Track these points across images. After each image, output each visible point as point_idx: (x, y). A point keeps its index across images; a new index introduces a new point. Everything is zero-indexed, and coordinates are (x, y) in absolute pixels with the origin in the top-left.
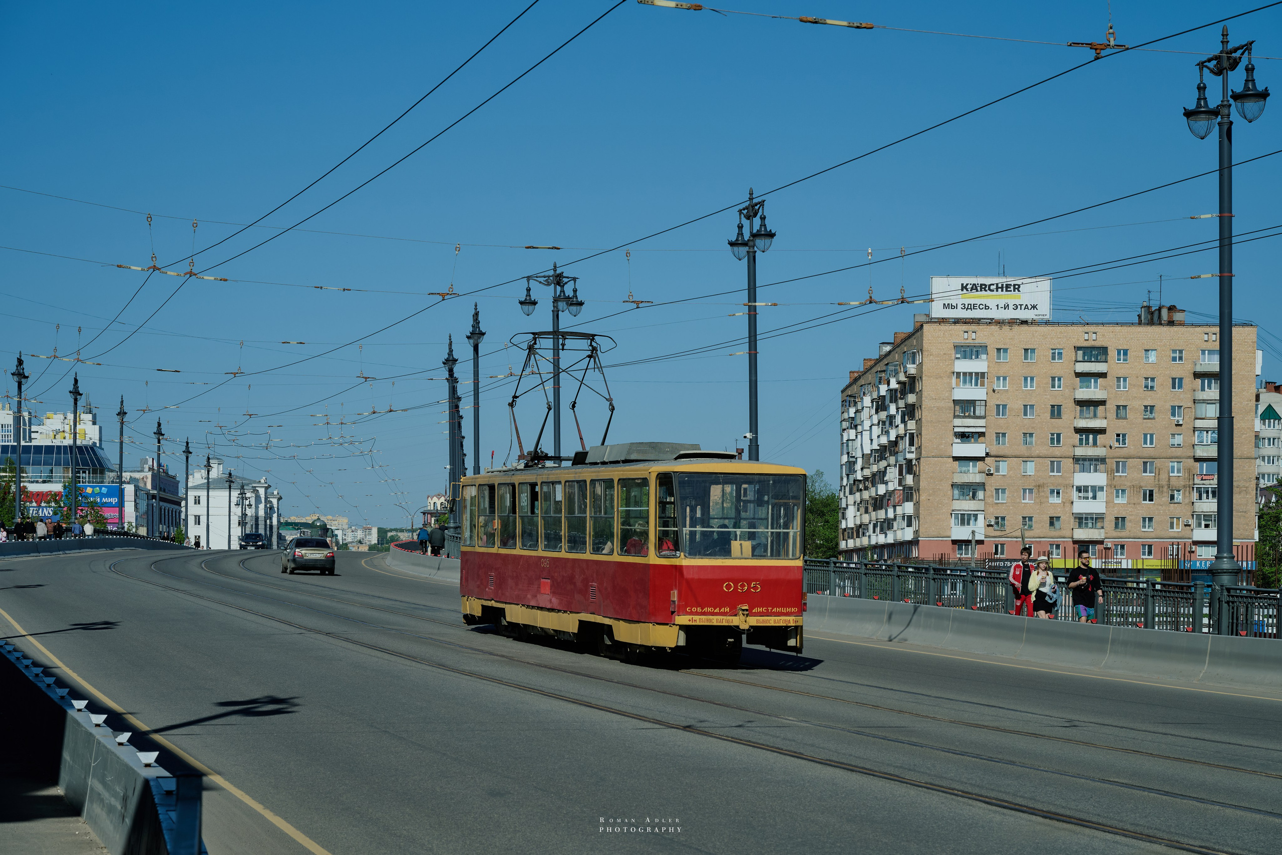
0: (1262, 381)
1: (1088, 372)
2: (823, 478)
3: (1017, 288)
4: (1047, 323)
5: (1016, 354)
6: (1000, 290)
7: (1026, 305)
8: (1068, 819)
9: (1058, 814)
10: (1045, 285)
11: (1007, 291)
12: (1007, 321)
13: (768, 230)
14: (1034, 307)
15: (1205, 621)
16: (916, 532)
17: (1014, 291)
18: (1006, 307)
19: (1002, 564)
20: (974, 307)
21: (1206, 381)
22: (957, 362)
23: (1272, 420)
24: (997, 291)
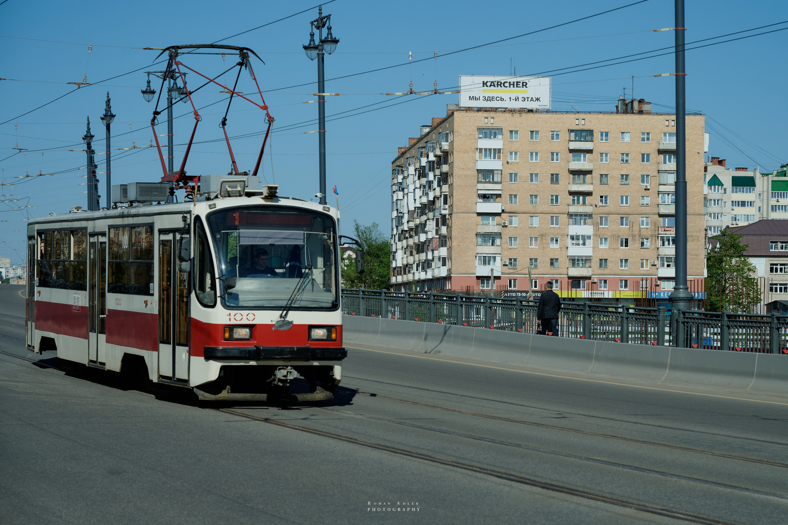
0: (709, 157)
1: (578, 149)
2: (378, 228)
3: (525, 85)
4: (548, 111)
5: (524, 135)
6: (512, 86)
7: (532, 98)
8: (561, 489)
9: (553, 485)
10: (546, 82)
11: (517, 87)
12: (517, 110)
13: (334, 38)
14: (538, 99)
15: (667, 337)
16: (449, 270)
17: (523, 87)
18: (517, 99)
19: (514, 294)
20: (492, 99)
21: (667, 156)
22: (480, 141)
23: (717, 186)
24: (510, 87)
